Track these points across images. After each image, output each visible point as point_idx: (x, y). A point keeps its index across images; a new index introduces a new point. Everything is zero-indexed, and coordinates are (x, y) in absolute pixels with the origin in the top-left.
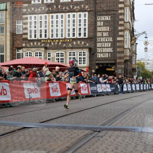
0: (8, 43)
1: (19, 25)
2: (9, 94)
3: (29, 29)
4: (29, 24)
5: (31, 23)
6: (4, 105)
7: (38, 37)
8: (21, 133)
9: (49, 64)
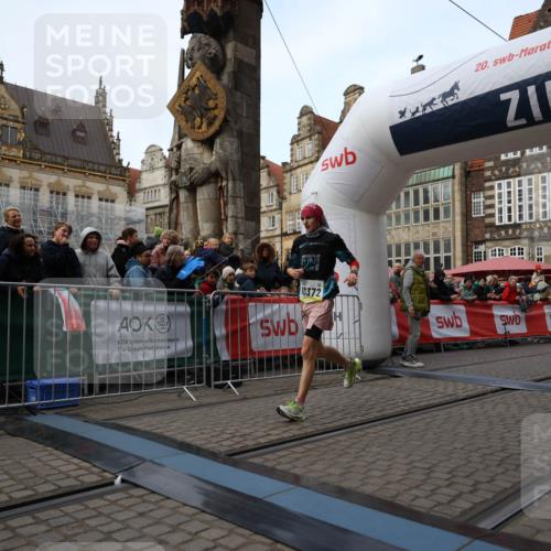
0: (458, 234)
1: (478, 200)
2: (466, 325)
3: (497, 206)
4: (497, 199)
5: (500, 195)
6: (457, 345)
7: (515, 219)
8: (498, 397)
9: (543, 268)
